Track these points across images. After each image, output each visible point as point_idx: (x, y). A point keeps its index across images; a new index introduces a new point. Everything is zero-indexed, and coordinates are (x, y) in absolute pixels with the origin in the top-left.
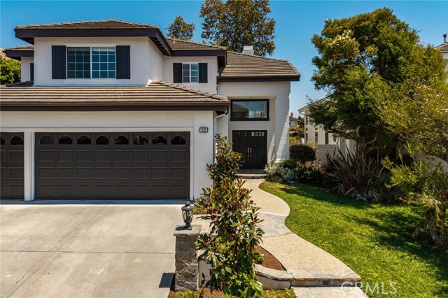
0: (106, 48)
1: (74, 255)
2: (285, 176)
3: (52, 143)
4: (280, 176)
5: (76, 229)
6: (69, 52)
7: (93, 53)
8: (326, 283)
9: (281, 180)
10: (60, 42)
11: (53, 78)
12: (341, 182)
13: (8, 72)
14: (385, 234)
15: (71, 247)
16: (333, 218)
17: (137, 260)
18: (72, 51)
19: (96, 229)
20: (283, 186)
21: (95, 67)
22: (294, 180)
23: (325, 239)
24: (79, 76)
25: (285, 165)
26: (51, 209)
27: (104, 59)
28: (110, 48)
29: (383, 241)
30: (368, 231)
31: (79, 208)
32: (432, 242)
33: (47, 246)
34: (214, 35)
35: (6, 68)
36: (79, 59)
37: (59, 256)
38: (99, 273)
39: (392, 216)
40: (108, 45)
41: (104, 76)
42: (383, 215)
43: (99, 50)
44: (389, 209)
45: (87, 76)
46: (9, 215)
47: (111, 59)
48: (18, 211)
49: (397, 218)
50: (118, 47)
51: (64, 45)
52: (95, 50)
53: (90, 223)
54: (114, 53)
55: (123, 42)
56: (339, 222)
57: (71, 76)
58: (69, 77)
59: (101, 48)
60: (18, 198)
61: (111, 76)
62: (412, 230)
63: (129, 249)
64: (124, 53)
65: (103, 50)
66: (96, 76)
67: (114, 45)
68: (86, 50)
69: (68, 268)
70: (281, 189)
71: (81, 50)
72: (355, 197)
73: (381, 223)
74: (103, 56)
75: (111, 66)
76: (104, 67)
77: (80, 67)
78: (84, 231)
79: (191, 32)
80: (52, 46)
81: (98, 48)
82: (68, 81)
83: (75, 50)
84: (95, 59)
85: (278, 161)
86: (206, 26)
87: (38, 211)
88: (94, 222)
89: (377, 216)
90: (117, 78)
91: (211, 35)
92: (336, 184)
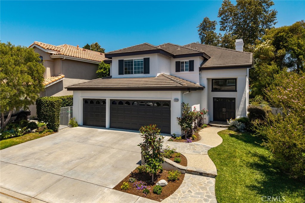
0: (139, 59)
1: (114, 149)
2: (238, 127)
3: (116, 104)
4: (235, 127)
5: (119, 141)
6: (125, 62)
7: (135, 62)
8: (201, 174)
9: (236, 129)
10: (121, 58)
11: (119, 74)
13: (106, 69)
15: (114, 147)
17: (134, 155)
18: (126, 62)
19: (126, 142)
21: (135, 68)
22: (244, 129)
24: (129, 73)
25: (240, 120)
26: (114, 132)
27: (139, 64)
28: (141, 59)
31: (124, 133)
33: (107, 145)
34: (229, 28)
35: (105, 67)
36: (129, 65)
37: (109, 149)
38: (119, 156)
40: (140, 58)
41: (139, 73)
43: (137, 61)
45: (132, 73)
46: (99, 133)
47: (142, 64)
48: (102, 132)
50: (144, 59)
51: (123, 59)
52: (135, 61)
53: (124, 139)
54: (142, 61)
55: (146, 56)
57: (126, 73)
58: (125, 74)
59: (138, 60)
60: (104, 127)
61: (142, 73)
63: (133, 150)
64: (147, 61)
65: (138, 61)
66: (135, 73)
67: (143, 58)
68: (131, 61)
69: (110, 153)
71: (130, 61)
74: (138, 63)
75: (142, 68)
76: (139, 68)
77: (129, 69)
78: (121, 142)
79: (214, 26)
80: (119, 60)
81: (136, 60)
82: (125, 76)
83: (127, 61)
84: (135, 65)
85: (238, 117)
86: (222, 23)
87: (109, 133)
88: (126, 139)
90: (144, 74)
91: (226, 28)
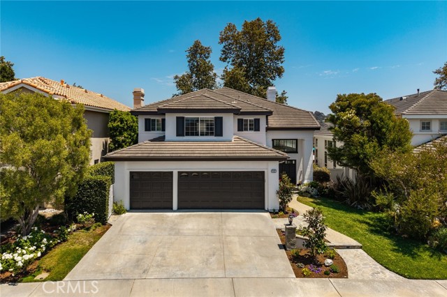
2: (312, 193)
4: (309, 193)
6: (187, 121)
7: (201, 121)
8: (348, 247)
9: (309, 195)
10: (181, 115)
11: (177, 136)
12: (348, 197)
14: (373, 228)
16: (347, 220)
20: (312, 200)
22: (318, 195)
23: (345, 230)
24: (192, 134)
25: (311, 185)
28: (211, 118)
29: (372, 231)
30: (365, 226)
32: (396, 232)
36: (192, 124)
37: (226, 238)
39: (377, 219)
42: (373, 218)
44: (376, 215)
47: (212, 124)
49: (380, 220)
50: (215, 118)
51: (184, 116)
52: (202, 119)
54: (213, 121)
55: (219, 115)
56: (350, 222)
58: (187, 135)
60: (170, 209)
61: (212, 135)
62: (387, 226)
65: (207, 119)
66: (202, 135)
67: (213, 117)
68: (196, 119)
70: (312, 202)
71: (194, 119)
72: (357, 207)
73: (372, 223)
77: (192, 129)
80: (177, 117)
81: (204, 118)
82: (186, 138)
83: (190, 119)
85: (306, 182)
86: (224, 52)
89: (370, 219)
90: (215, 136)
91: (228, 60)
92: (345, 198)
